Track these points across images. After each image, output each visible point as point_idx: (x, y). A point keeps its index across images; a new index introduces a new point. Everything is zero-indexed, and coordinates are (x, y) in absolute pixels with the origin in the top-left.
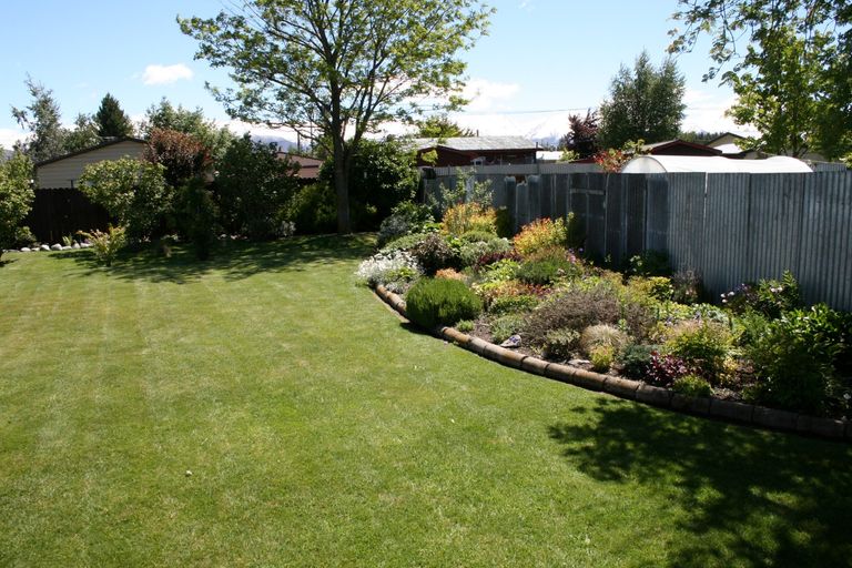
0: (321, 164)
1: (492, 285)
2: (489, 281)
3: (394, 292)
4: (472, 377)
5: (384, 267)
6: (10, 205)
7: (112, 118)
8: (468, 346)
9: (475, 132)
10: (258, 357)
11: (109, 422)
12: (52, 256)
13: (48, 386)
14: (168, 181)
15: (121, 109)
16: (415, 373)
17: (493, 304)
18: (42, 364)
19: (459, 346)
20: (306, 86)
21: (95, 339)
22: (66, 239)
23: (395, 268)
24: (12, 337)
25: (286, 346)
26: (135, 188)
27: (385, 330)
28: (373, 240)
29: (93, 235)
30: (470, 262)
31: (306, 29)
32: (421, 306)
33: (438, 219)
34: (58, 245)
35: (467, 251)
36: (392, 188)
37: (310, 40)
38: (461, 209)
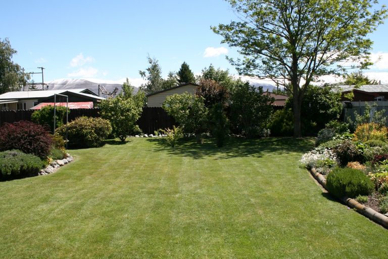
0: (287, 98)
1: (382, 175)
2: (380, 172)
3: (321, 173)
4: (364, 234)
5: (317, 158)
6: (131, 115)
7: (186, 73)
8: (363, 212)
9: (378, 82)
10: (236, 205)
11: (148, 234)
12: (148, 140)
13: (126, 208)
14: (205, 105)
15: (190, 69)
16: (326, 226)
17: (382, 187)
18: (127, 196)
19: (357, 211)
20: (279, 57)
21: (156, 186)
22: (155, 132)
23: (323, 159)
24: (118, 180)
25: (253, 200)
26: (189, 108)
27: (312, 197)
28: (313, 142)
29: (166, 131)
30: (369, 159)
31: (280, 26)
32: (335, 184)
33: (352, 131)
34: (152, 135)
35: (368, 151)
36: (326, 113)
37: (282, 32)
38: (366, 126)
